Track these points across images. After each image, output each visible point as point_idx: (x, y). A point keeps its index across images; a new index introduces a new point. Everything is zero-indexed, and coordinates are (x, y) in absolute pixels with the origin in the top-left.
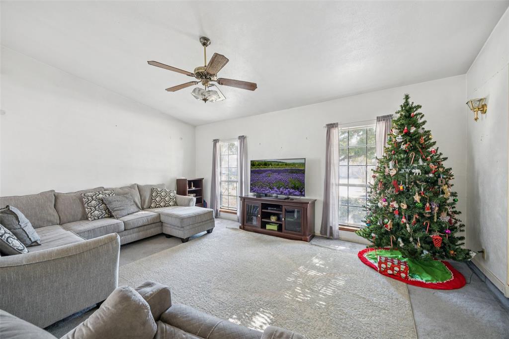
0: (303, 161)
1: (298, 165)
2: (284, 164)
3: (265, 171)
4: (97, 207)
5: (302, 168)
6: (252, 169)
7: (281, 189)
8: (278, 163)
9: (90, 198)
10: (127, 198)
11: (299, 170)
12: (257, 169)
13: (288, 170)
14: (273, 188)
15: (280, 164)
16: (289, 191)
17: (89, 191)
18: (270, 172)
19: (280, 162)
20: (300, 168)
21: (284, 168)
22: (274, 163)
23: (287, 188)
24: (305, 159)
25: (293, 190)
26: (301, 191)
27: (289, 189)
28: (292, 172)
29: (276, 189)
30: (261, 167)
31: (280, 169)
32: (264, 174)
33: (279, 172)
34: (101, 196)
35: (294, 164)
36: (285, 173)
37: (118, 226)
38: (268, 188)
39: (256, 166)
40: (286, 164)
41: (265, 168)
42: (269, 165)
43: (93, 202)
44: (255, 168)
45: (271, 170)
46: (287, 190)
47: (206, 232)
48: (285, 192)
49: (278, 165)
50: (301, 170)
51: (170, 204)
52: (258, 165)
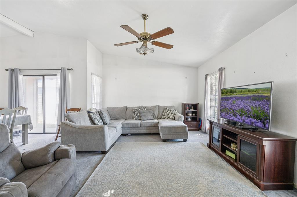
0: (269, 85)
1: (262, 91)
2: (247, 90)
3: (230, 98)
4: (137, 115)
5: (266, 95)
6: (222, 97)
7: (243, 118)
8: (242, 90)
9: (135, 110)
10: (150, 112)
11: (262, 96)
12: (225, 97)
13: (250, 97)
14: (236, 116)
15: (243, 90)
16: (251, 120)
17: (136, 107)
18: (234, 99)
19: (244, 89)
20: (264, 95)
21: (246, 95)
22: (238, 90)
23: (249, 117)
24: (271, 82)
25: (255, 120)
26: (263, 123)
27: (251, 119)
28: (255, 98)
29: (239, 117)
30: (228, 95)
31: (243, 96)
32: (230, 101)
33: (241, 99)
34: (139, 109)
35: (257, 90)
36: (248, 100)
37: (137, 124)
38: (232, 115)
39: (224, 94)
40: (249, 91)
41: (231, 95)
42: (234, 92)
43: (136, 112)
44: (224, 95)
45: (235, 98)
46: (248, 119)
47: (182, 140)
48: (246, 121)
49: (241, 92)
50: (264, 97)
51: (171, 118)
52: (226, 93)
